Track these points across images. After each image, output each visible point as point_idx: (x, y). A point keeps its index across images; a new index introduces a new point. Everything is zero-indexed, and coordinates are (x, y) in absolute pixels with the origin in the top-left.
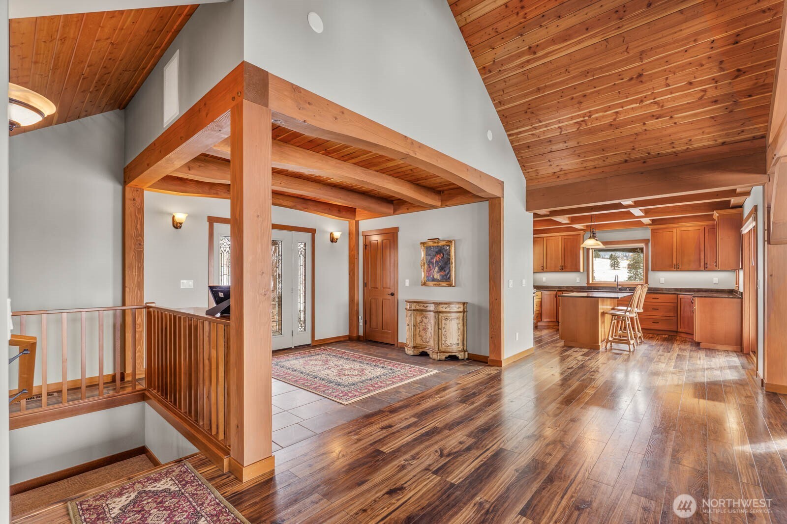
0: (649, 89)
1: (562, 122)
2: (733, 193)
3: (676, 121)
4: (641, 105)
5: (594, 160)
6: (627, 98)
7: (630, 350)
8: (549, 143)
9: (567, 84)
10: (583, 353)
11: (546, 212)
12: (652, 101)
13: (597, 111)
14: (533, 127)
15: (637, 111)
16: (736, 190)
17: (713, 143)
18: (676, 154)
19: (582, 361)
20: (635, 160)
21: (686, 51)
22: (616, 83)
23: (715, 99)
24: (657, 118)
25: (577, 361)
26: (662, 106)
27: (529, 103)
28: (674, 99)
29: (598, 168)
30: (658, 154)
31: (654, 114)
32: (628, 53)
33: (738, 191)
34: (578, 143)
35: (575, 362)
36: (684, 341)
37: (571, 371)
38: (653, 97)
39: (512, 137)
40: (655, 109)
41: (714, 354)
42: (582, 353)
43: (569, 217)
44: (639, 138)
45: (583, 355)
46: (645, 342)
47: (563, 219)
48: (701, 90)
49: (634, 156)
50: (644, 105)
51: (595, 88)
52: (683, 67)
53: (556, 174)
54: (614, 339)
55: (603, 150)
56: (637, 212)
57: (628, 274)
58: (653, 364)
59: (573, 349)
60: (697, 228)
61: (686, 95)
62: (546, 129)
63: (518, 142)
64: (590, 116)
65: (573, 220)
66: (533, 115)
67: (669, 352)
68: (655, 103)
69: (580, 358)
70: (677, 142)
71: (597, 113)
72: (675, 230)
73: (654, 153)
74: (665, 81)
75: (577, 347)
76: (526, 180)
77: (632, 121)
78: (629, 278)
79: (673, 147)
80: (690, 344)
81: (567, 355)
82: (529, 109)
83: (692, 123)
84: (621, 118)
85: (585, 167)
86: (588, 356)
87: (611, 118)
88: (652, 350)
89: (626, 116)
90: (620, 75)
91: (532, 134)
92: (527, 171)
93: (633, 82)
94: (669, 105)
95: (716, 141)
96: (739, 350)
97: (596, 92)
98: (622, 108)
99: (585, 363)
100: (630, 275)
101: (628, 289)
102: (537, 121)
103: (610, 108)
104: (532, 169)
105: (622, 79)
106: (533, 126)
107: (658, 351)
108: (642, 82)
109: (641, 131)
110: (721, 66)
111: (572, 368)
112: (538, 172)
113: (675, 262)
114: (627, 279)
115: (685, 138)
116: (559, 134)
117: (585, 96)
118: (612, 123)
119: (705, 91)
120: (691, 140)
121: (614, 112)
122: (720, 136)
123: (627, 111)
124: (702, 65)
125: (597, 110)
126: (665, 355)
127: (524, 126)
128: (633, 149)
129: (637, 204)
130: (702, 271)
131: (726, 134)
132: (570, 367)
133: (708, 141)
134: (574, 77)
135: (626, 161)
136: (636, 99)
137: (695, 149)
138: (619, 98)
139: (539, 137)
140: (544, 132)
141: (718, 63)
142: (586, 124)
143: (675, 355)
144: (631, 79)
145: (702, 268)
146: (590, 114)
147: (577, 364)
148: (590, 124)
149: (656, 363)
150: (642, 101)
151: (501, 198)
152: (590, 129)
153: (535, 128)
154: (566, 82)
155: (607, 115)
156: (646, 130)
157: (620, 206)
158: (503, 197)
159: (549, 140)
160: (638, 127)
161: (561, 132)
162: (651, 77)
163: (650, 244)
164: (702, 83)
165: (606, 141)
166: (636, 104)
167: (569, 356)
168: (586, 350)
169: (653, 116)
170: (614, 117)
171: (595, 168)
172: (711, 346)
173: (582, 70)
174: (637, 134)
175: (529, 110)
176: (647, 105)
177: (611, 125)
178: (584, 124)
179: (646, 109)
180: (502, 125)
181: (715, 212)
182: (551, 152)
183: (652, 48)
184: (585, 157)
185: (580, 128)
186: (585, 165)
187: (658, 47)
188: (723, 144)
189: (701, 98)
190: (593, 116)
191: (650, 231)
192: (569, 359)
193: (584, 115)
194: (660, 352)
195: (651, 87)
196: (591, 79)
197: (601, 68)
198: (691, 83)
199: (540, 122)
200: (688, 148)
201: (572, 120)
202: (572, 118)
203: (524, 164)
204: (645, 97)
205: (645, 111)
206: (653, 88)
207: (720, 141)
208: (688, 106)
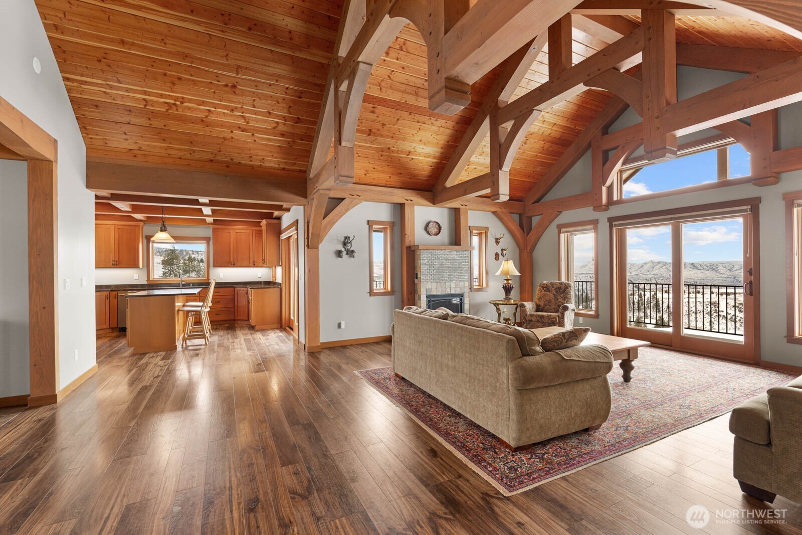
0: (240, 103)
1: (149, 95)
2: (280, 208)
3: (256, 139)
4: (231, 113)
5: (180, 150)
6: (221, 101)
7: (206, 343)
8: (128, 113)
9: (161, 56)
10: (162, 357)
11: (108, 193)
12: (241, 114)
13: (190, 101)
14: (107, 84)
15: (227, 118)
16: (283, 205)
17: (277, 166)
18: (252, 167)
19: (165, 366)
20: (219, 162)
21: (270, 85)
22: (213, 82)
23: (283, 133)
24: (243, 131)
25: (160, 368)
26: (248, 122)
27: (106, 52)
28: (257, 121)
29: (183, 159)
30: (239, 163)
31: (241, 127)
32: (227, 60)
33: (284, 206)
34: (165, 126)
35: (158, 369)
36: (242, 328)
37: (160, 379)
38: (242, 111)
39: (71, 84)
40: (241, 122)
41: (267, 334)
42: (159, 358)
43: (131, 204)
44: (226, 143)
45: (163, 359)
46: (214, 333)
47: (123, 206)
48: (275, 121)
49: (219, 158)
50: (234, 115)
51: (192, 76)
52: (266, 97)
53: (132, 151)
54: (189, 336)
55: (191, 143)
56: (207, 210)
57: (163, 270)
58: (231, 352)
59: (148, 355)
60: (248, 232)
61: (266, 121)
62: (126, 94)
63: (81, 94)
64: (182, 103)
65: (136, 209)
66: (109, 68)
67: (237, 338)
68: (243, 117)
69: (161, 363)
70: (254, 157)
71: (190, 103)
72: (231, 231)
73: (236, 161)
74: (252, 102)
75: (151, 352)
76: (87, 148)
77: (222, 125)
78: (164, 274)
79: (251, 161)
80: (247, 328)
81: (143, 364)
82: (105, 58)
83: (266, 145)
84: (213, 117)
85: (169, 154)
86: (169, 359)
87: (204, 114)
88: (223, 340)
89: (217, 118)
90: (217, 77)
91: (104, 92)
92: (90, 136)
93: (227, 89)
94: (253, 124)
95: (279, 165)
96: (280, 327)
97: (193, 81)
98: (215, 109)
99: (170, 367)
100: (165, 271)
101: (191, 285)
102: (115, 78)
103: (203, 103)
104: (97, 135)
105: (219, 82)
106: (107, 82)
107: (229, 339)
108: (235, 93)
109: (228, 137)
110: (290, 110)
111: (157, 377)
112: (107, 142)
113: (232, 260)
114: (162, 275)
115: (261, 156)
116: (143, 106)
117: (180, 79)
118: (204, 119)
119: (277, 123)
120: (263, 159)
121: (207, 110)
122: (282, 162)
123: (218, 113)
124: (278, 103)
125: (190, 99)
126: (236, 341)
127: (92, 76)
128: (220, 151)
129: (212, 203)
130: (251, 267)
131: (286, 162)
132: (156, 375)
133: (275, 164)
134: (170, 52)
135: (211, 161)
136: (229, 106)
137: (266, 167)
138: (214, 98)
139: (114, 99)
140: (123, 96)
141: (287, 106)
142: (177, 109)
143: (243, 339)
144: (226, 86)
145: (251, 265)
146: (183, 101)
147: (161, 370)
148: (181, 110)
149: (233, 350)
150: (232, 110)
151: (54, 164)
152: (180, 116)
153: (111, 87)
154: (162, 53)
155: (201, 109)
156: (232, 138)
157: (196, 202)
158: (56, 162)
159: (128, 109)
160: (226, 133)
161: (146, 106)
162: (243, 93)
163: (211, 242)
164: (277, 116)
165: (196, 135)
166: (228, 110)
167: (147, 364)
168: (163, 353)
169: (240, 128)
170: (207, 114)
171: (180, 158)
172: (264, 327)
173: (181, 49)
174: (225, 139)
175: (105, 60)
176: (235, 115)
177: (202, 121)
178: (174, 108)
179: (235, 119)
180: (55, 60)
181: (264, 220)
182: (129, 123)
183: (247, 68)
184: (171, 143)
185: (170, 111)
186: (169, 152)
187: (251, 70)
188: (284, 169)
189: (275, 128)
190: (185, 104)
191: (211, 230)
192: (150, 367)
193: (176, 99)
194: (231, 340)
195: (241, 101)
196: (188, 64)
197: (200, 59)
198: (270, 113)
199: (119, 82)
200: (261, 165)
201: (160, 98)
202: (161, 96)
203: (84, 125)
204: (236, 108)
205: (234, 120)
206: (243, 103)
207: (282, 166)
208: (265, 130)
